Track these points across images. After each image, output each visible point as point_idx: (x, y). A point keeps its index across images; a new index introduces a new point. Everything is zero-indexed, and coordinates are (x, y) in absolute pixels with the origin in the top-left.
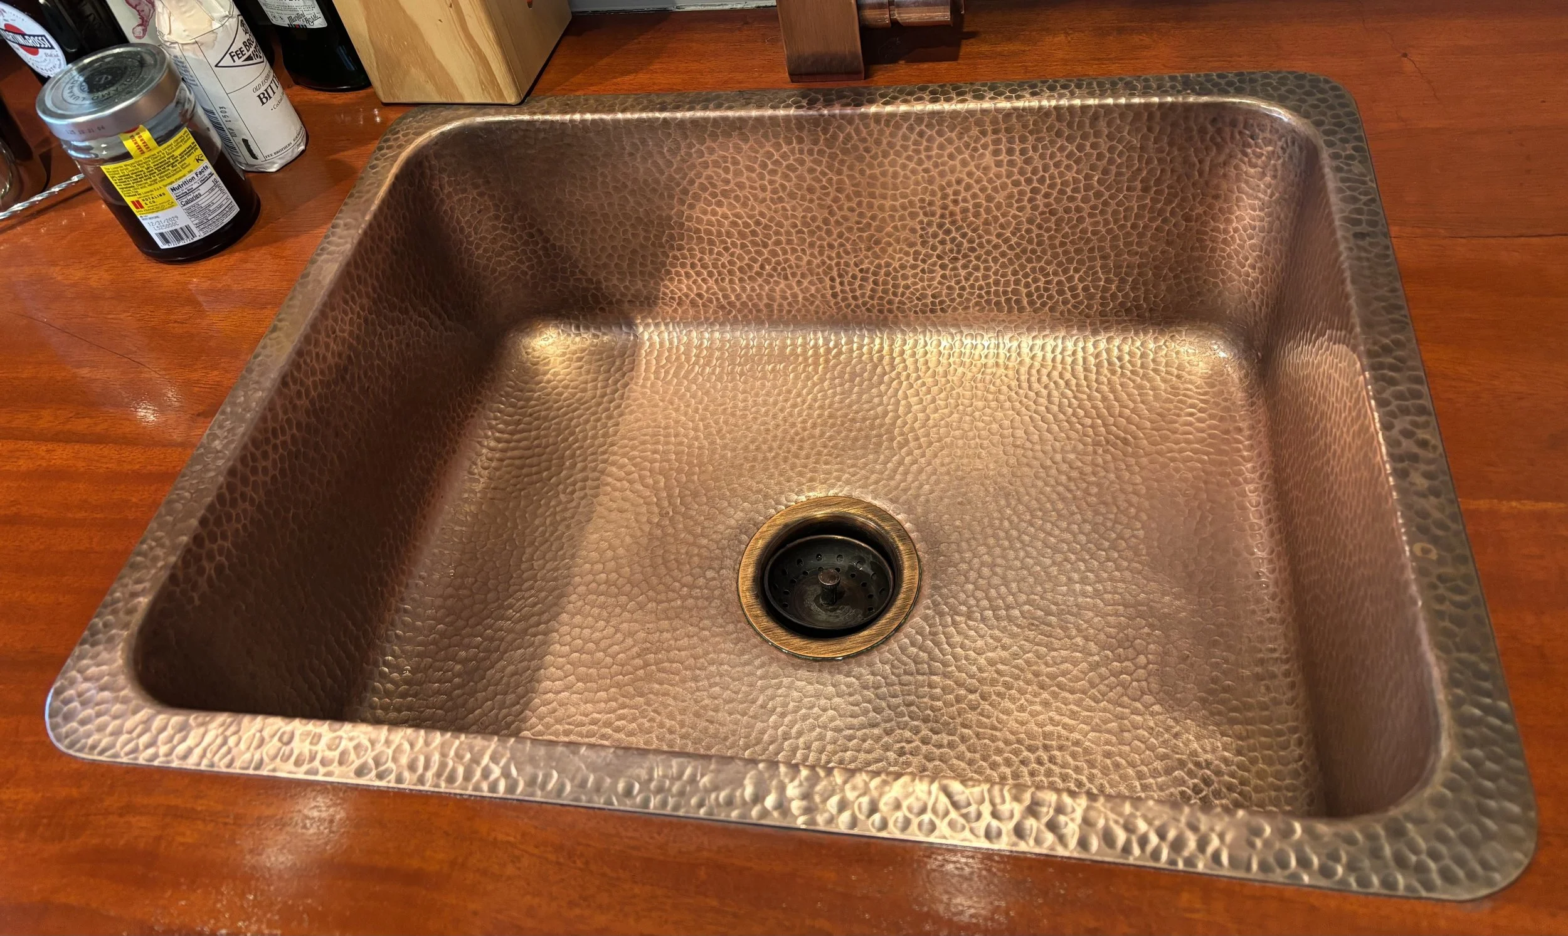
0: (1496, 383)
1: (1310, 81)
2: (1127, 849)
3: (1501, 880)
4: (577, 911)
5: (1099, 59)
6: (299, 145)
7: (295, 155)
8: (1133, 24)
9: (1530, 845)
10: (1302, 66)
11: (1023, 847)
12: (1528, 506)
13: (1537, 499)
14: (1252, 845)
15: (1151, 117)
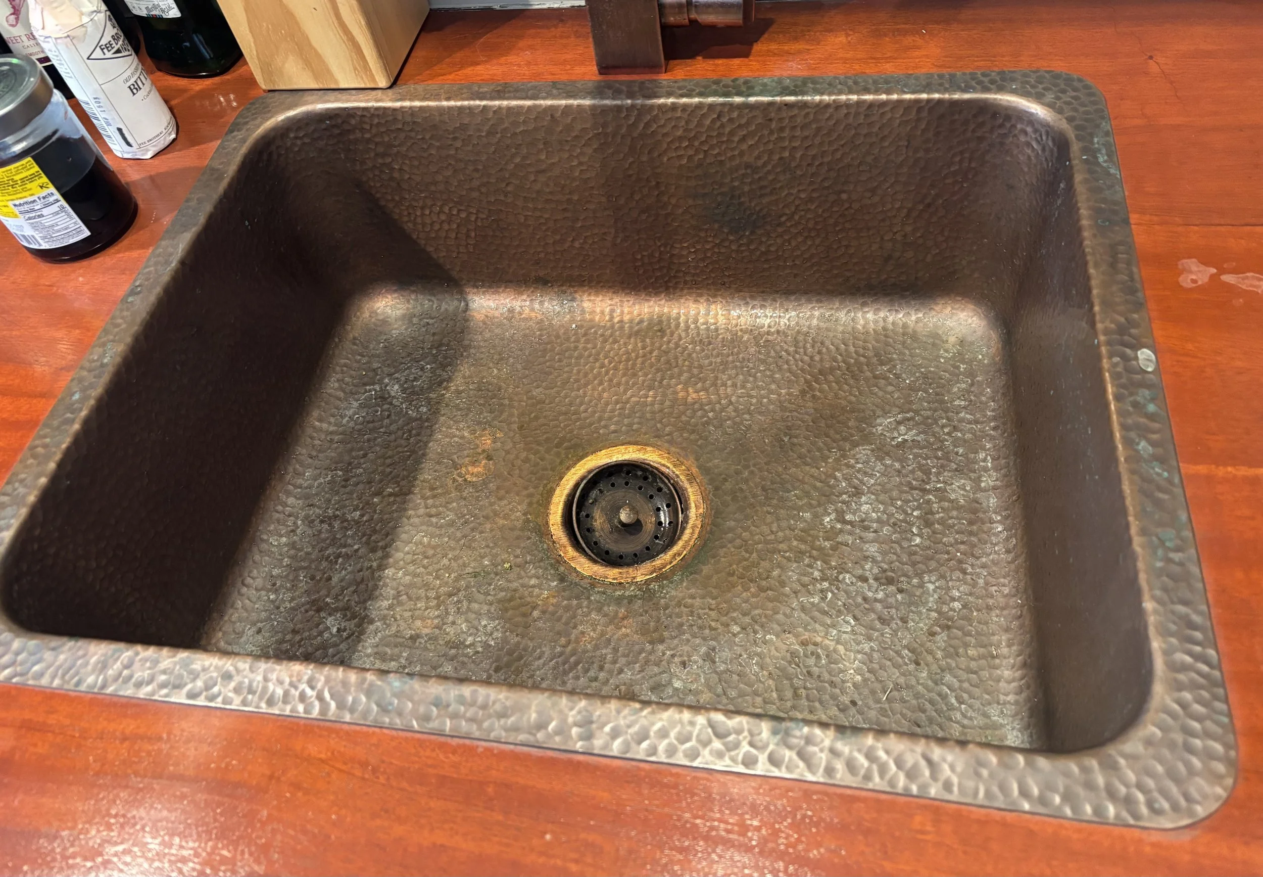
0: (1219, 358)
1: (1065, 80)
2: (868, 777)
3: (1201, 811)
4: (378, 822)
5: (874, 58)
6: (170, 134)
7: (167, 143)
8: (907, 26)
9: (1229, 781)
10: (1059, 66)
11: (776, 772)
12: (1243, 471)
13: (1251, 466)
14: (978, 775)
15: (919, 110)
